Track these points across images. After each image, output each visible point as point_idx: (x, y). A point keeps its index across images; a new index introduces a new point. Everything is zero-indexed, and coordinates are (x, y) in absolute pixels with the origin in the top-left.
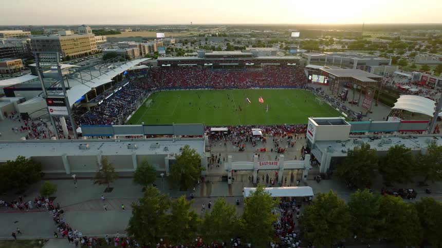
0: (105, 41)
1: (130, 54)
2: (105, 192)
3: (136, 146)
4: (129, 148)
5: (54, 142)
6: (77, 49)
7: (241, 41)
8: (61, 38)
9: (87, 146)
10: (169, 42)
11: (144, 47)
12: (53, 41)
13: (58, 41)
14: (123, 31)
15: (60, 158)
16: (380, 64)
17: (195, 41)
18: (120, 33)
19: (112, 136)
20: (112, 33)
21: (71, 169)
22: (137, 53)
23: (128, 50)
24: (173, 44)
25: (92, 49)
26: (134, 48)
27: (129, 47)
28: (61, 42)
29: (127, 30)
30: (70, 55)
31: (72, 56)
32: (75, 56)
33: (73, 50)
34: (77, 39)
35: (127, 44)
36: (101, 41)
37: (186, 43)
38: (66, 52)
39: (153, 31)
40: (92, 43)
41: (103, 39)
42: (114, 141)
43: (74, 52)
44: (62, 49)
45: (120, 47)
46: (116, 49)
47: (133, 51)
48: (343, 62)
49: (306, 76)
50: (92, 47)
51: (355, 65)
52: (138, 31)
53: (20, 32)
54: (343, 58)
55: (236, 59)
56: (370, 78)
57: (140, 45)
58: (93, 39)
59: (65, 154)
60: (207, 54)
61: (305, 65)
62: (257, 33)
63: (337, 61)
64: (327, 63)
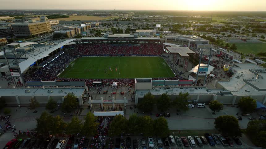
1: (69, 35)
2: (34, 113)
3: (51, 91)
4: (48, 92)
6: (39, 31)
7: (138, 24)
8: (29, 24)
9: (29, 91)
10: (95, 25)
11: (78, 29)
12: (25, 26)
13: (27, 26)
14: (72, 15)
15: (15, 97)
17: (111, 24)
18: (69, 17)
19: (42, 86)
20: (64, 17)
21: (20, 102)
22: (73, 33)
23: (67, 32)
24: (97, 26)
25: (48, 30)
26: (71, 31)
27: (69, 30)
28: (29, 27)
29: (74, 15)
30: (34, 34)
31: (36, 35)
32: (38, 34)
33: (37, 31)
34: (39, 25)
35: (68, 28)
37: (105, 26)
38: (32, 32)
39: (90, 15)
40: (48, 26)
41: (57, 22)
42: (42, 88)
44: (30, 30)
45: (63, 30)
46: (62, 31)
47: (71, 32)
48: (184, 41)
49: (163, 50)
50: (48, 28)
51: (189, 44)
52: (80, 15)
53: (8, 17)
54: (184, 39)
55: (125, 39)
56: (187, 53)
57: (75, 28)
58: (49, 24)
59: (17, 95)
60: (109, 36)
61: (165, 42)
62: (151, 17)
63: (181, 41)
64: (176, 42)
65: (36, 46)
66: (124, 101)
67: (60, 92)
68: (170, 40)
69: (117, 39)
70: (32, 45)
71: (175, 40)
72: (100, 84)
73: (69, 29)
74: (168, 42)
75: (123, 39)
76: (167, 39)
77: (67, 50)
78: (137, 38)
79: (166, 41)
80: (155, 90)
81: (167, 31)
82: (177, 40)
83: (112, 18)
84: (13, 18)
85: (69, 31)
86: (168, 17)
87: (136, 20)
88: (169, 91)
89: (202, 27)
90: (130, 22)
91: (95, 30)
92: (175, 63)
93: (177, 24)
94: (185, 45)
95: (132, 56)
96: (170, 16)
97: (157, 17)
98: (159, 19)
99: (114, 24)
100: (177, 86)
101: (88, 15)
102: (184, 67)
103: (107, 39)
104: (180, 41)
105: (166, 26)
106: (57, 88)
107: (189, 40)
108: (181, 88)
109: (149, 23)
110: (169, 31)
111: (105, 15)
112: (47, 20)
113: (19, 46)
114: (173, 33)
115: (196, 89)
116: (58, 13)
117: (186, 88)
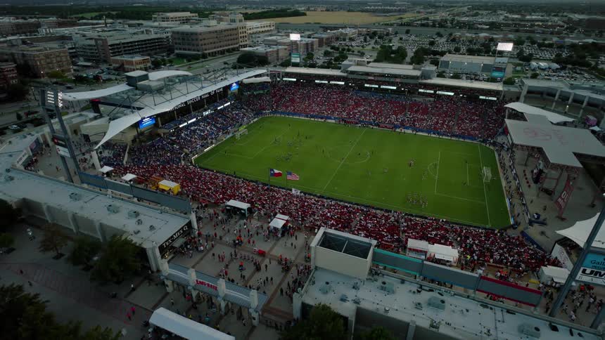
0: (273, 28)
1: (271, 57)
5: (61, 182)
7: (461, 37)
8: (200, 30)
10: (347, 34)
12: (192, 34)
13: (196, 34)
17: (388, 34)
18: (304, 14)
20: (295, 14)
22: (283, 54)
23: (271, 50)
24: (350, 39)
25: (241, 43)
26: (280, 48)
27: (275, 45)
29: (319, 10)
30: (207, 51)
31: (212, 53)
36: (267, 29)
37: (372, 38)
38: (204, 47)
40: (242, 35)
41: (270, 26)
42: (106, 195)
43: (215, 48)
44: (201, 43)
45: (265, 44)
46: (260, 49)
47: (277, 52)
48: (590, 104)
50: (240, 40)
52: (332, 11)
54: (590, 98)
55: (392, 80)
58: (244, 30)
59: (45, 204)
60: (352, 69)
61: (517, 99)
62: (513, 20)
63: (578, 101)
64: (556, 102)
67: (129, 216)
68: (539, 96)
69: (370, 78)
70: (178, 76)
71: (554, 96)
72: (242, 211)
74: (526, 101)
75: (387, 79)
76: (529, 92)
77: (247, 94)
78: (430, 78)
79: (522, 98)
81: (543, 64)
82: (564, 98)
83: (402, 18)
85: (276, 49)
86: (570, 19)
87: (462, 25)
88: (428, 304)
90: (442, 31)
91: (337, 49)
93: (590, 41)
94: (591, 118)
97: (534, 17)
98: (536, 23)
99: (396, 33)
101: (349, 11)
102: (556, 195)
103: (345, 74)
104: (575, 101)
105: (550, 46)
106: (133, 202)
108: (485, 305)
109: (495, 36)
110: (553, 61)
112: (240, 21)
114: (563, 68)
115: (553, 328)
117: (508, 311)
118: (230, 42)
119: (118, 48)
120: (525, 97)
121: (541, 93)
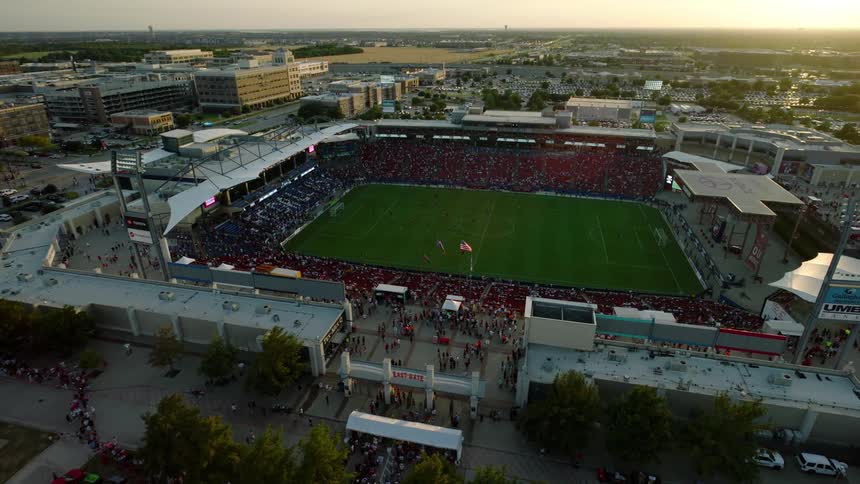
0: (326, 70)
1: (345, 109)
3: (234, 306)
4: (224, 308)
5: (133, 280)
6: (262, 93)
7: (578, 77)
8: (238, 74)
9: (170, 296)
10: (433, 76)
11: (375, 91)
12: (226, 79)
13: (233, 79)
14: (372, 46)
15: (123, 311)
16: (843, 162)
17: (484, 76)
18: (361, 51)
19: (208, 283)
20: (348, 50)
21: (140, 329)
22: (359, 104)
23: (341, 99)
24: (438, 82)
25: (292, 92)
26: (355, 95)
27: (347, 92)
28: (237, 82)
29: (378, 45)
30: (249, 103)
31: (255, 105)
32: (259, 104)
33: (256, 94)
34: (266, 75)
35: (345, 86)
36: (319, 71)
37: (465, 80)
38: (244, 97)
39: (424, 46)
40: (293, 80)
41: (322, 67)
43: (259, 98)
44: (240, 91)
45: (332, 91)
46: (327, 98)
47: (351, 101)
48: (756, 150)
49: (661, 176)
50: (291, 86)
51: (778, 160)
52: (396, 46)
53: (197, 52)
54: (756, 142)
55: (521, 130)
56: (768, 204)
57: (368, 88)
58: (295, 73)
59: (131, 307)
60: (468, 118)
61: (672, 148)
62: (631, 55)
63: (742, 146)
64: (719, 149)
65: (239, 141)
66: (470, 385)
67: (259, 312)
68: (697, 143)
69: (492, 129)
70: (231, 137)
71: (715, 142)
72: (399, 296)
73: (349, 90)
74: (684, 149)
75: (514, 130)
76: (685, 139)
77: (328, 157)
78: (569, 127)
79: (678, 146)
80: (606, 353)
81: (686, 107)
82: (726, 144)
83: (492, 55)
84: (209, 54)
85: (348, 98)
86: (697, 53)
87: (573, 62)
88: (668, 369)
89: (839, 91)
90: (552, 70)
91: (428, 96)
92: (709, 235)
93: (729, 78)
94: (760, 165)
95: (541, 193)
96: (703, 50)
97: (655, 52)
98: (662, 59)
99: (495, 74)
100: (711, 351)
101: (419, 46)
102: (745, 253)
103: (460, 126)
104: (738, 146)
105: (686, 85)
106: (255, 297)
107: (778, 144)
108: (725, 363)
109: (619, 75)
110: (696, 104)
111: (471, 46)
112: (290, 60)
113: (190, 139)
114: (709, 111)
115: (802, 376)
116: (334, 40)
117: (751, 366)
118: (277, 90)
119: (114, 102)
120: (682, 145)
121: (699, 139)
